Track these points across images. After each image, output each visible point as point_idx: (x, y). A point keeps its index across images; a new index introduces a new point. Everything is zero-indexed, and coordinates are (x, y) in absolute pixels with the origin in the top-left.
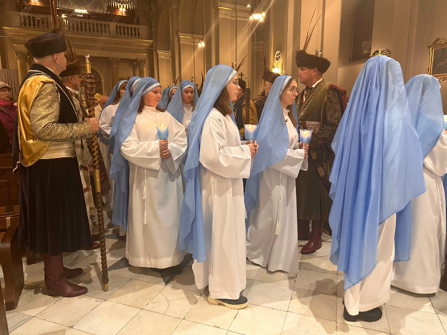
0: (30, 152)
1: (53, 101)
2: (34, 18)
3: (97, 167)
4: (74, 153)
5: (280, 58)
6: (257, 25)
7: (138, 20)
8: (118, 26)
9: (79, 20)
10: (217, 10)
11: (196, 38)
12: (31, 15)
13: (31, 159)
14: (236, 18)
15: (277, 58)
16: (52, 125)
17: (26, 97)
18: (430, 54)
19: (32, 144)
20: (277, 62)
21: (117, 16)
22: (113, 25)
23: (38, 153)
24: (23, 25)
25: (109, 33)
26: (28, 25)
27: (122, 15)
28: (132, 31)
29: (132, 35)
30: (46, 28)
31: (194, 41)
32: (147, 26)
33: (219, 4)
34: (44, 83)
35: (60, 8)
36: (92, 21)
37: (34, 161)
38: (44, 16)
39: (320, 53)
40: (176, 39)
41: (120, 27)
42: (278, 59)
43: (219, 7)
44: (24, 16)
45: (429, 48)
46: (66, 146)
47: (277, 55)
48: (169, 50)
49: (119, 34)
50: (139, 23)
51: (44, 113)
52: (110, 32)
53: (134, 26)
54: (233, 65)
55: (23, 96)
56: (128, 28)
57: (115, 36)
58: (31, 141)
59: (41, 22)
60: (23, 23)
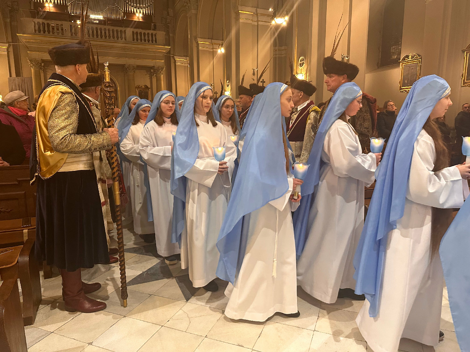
0: (47, 164)
1: (72, 112)
2: (48, 25)
3: (116, 179)
4: (93, 165)
5: (304, 64)
6: (279, 30)
7: (155, 26)
8: (135, 32)
9: (95, 26)
10: (238, 14)
11: (215, 44)
12: (46, 22)
13: (49, 171)
14: (258, 23)
15: (300, 64)
16: (70, 136)
17: (44, 108)
18: (465, 58)
19: (50, 156)
20: (300, 68)
21: (133, 22)
22: (129, 31)
23: (56, 166)
24: (37, 32)
25: (125, 39)
26: (42, 32)
27: (139, 20)
28: (148, 37)
29: (149, 41)
30: (60, 34)
31: (213, 46)
32: (164, 31)
33: (240, 8)
34: (63, 93)
35: (75, 14)
36: (107, 27)
37: (52, 174)
38: (59, 23)
39: (346, 58)
40: (194, 45)
41: (137, 33)
42: (302, 65)
43: (240, 11)
44: (38, 22)
45: (463, 52)
46: (84, 158)
47: (301, 61)
48: (187, 56)
49: (135, 40)
50: (156, 29)
51: (63, 125)
52: (126, 37)
53: (151, 32)
54: (254, 72)
55: (41, 106)
56: (144, 33)
57: (131, 42)
58: (49, 153)
59: (55, 29)
60: (37, 30)
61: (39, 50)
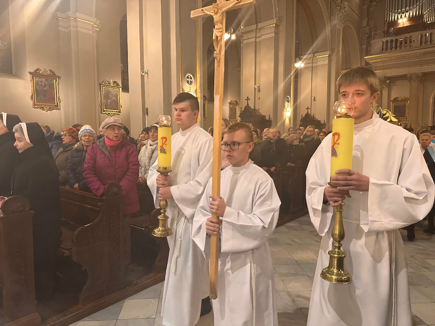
2: (397, 40)
12: (394, 38)
24: (384, 50)
26: (394, 49)
30: (408, 47)
38: (408, 35)
44: (387, 41)
59: (403, 43)
61: (383, 68)
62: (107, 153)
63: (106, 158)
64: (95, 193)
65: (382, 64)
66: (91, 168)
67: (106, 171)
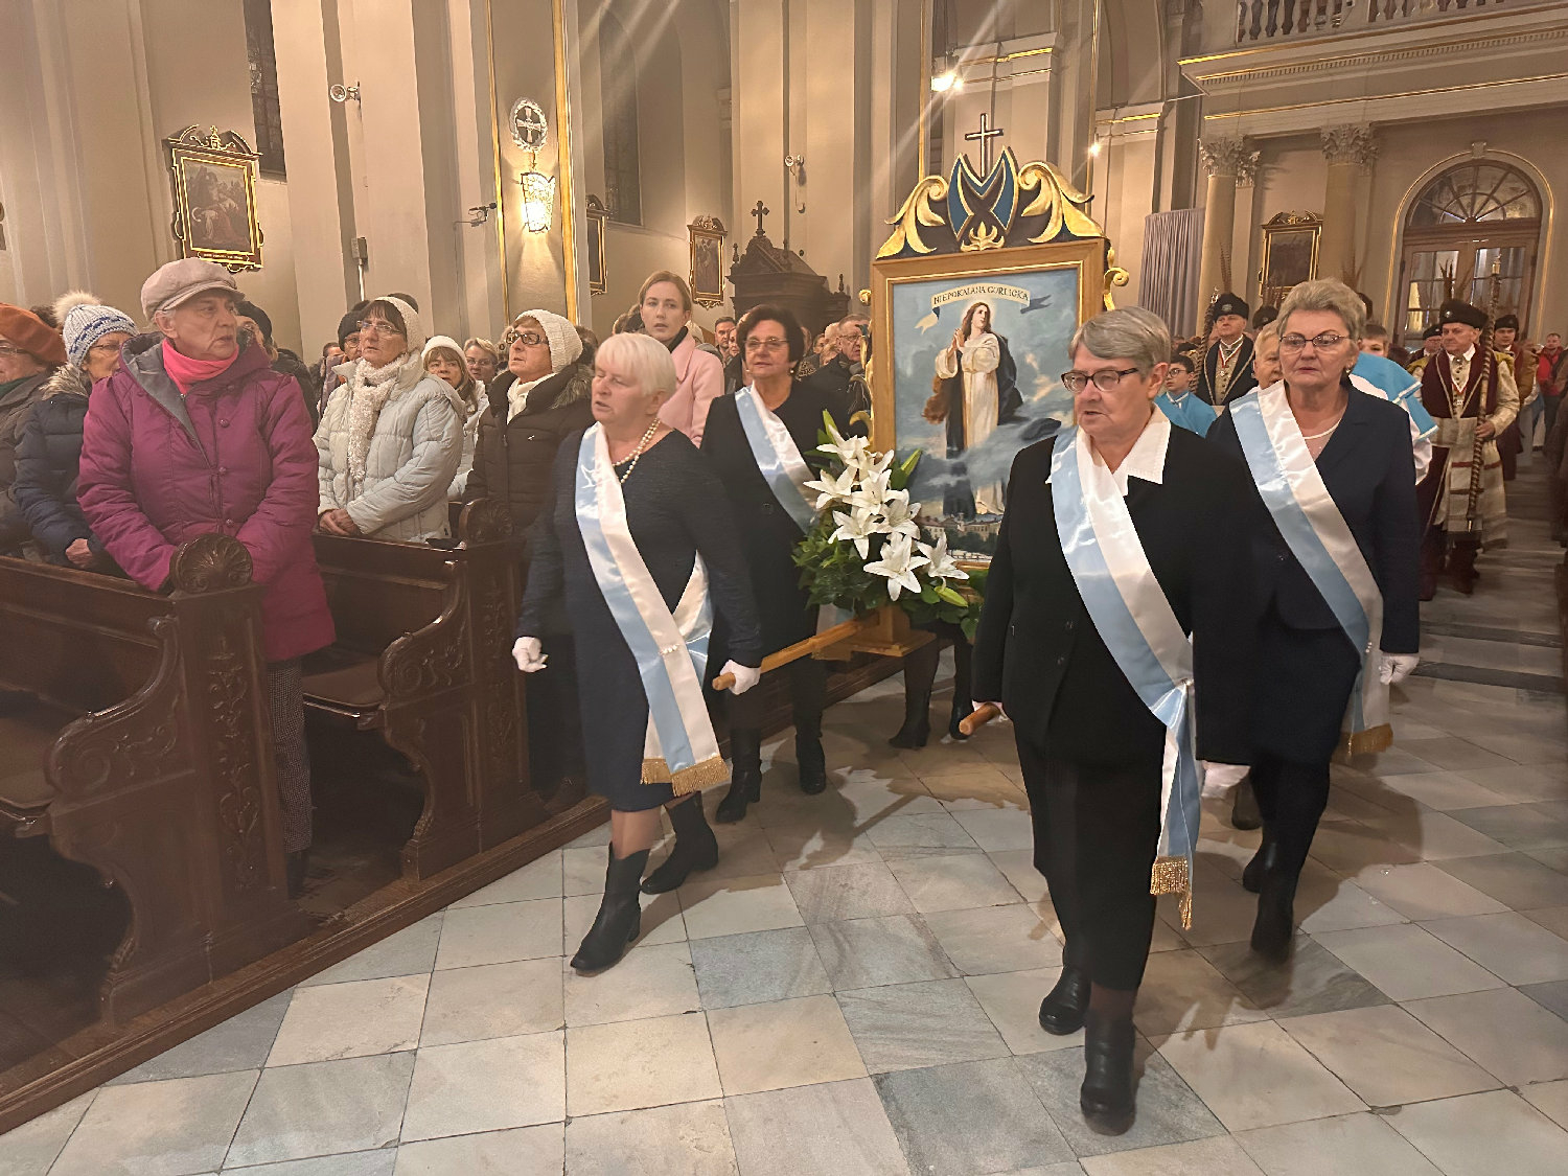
24: (1247, 36)
30: (1329, 26)
59: (1314, 12)
60: (1248, 32)
61: (1242, 104)
62: (177, 412)
63: (173, 432)
64: (139, 575)
65: (1236, 91)
66: (113, 474)
67: (179, 483)
